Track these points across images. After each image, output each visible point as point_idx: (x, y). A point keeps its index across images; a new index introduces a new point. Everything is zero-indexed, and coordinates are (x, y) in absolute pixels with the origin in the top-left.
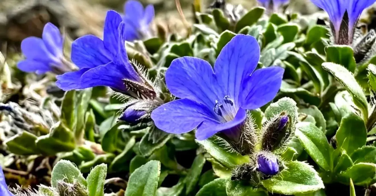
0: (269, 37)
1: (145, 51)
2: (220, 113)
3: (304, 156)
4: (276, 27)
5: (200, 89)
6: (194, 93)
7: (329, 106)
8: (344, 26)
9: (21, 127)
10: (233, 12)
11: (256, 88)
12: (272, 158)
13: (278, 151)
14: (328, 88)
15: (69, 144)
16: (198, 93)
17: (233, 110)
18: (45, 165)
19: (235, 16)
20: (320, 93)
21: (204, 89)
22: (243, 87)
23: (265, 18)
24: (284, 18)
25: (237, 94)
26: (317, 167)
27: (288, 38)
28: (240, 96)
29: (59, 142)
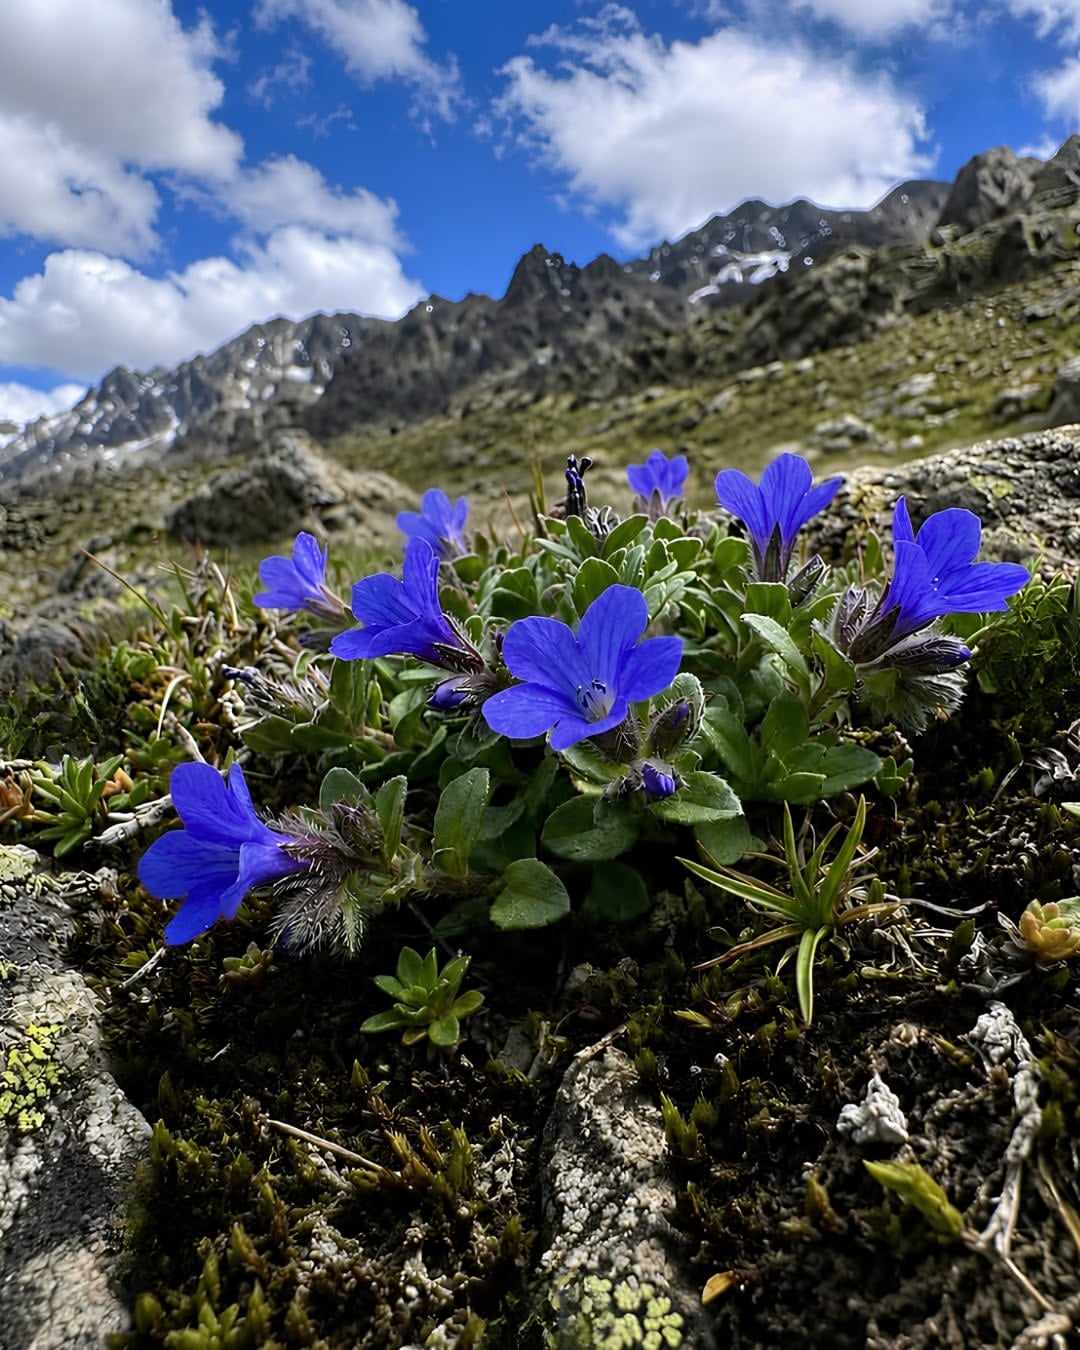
0: (658, 559)
1: (457, 580)
2: (585, 704)
3: (712, 761)
4: (665, 542)
5: (555, 667)
6: (547, 674)
7: (750, 676)
8: (774, 548)
9: (266, 707)
10: (599, 520)
11: (643, 668)
12: (665, 771)
13: (675, 756)
14: (747, 647)
15: (343, 734)
16: (553, 673)
17: (608, 701)
18: (302, 764)
19: (603, 527)
20: (735, 653)
21: (561, 664)
22: (622, 666)
23: (650, 528)
24: (679, 525)
25: (613, 675)
26: (731, 779)
27: (685, 559)
28: (617, 679)
29: (326, 730)
